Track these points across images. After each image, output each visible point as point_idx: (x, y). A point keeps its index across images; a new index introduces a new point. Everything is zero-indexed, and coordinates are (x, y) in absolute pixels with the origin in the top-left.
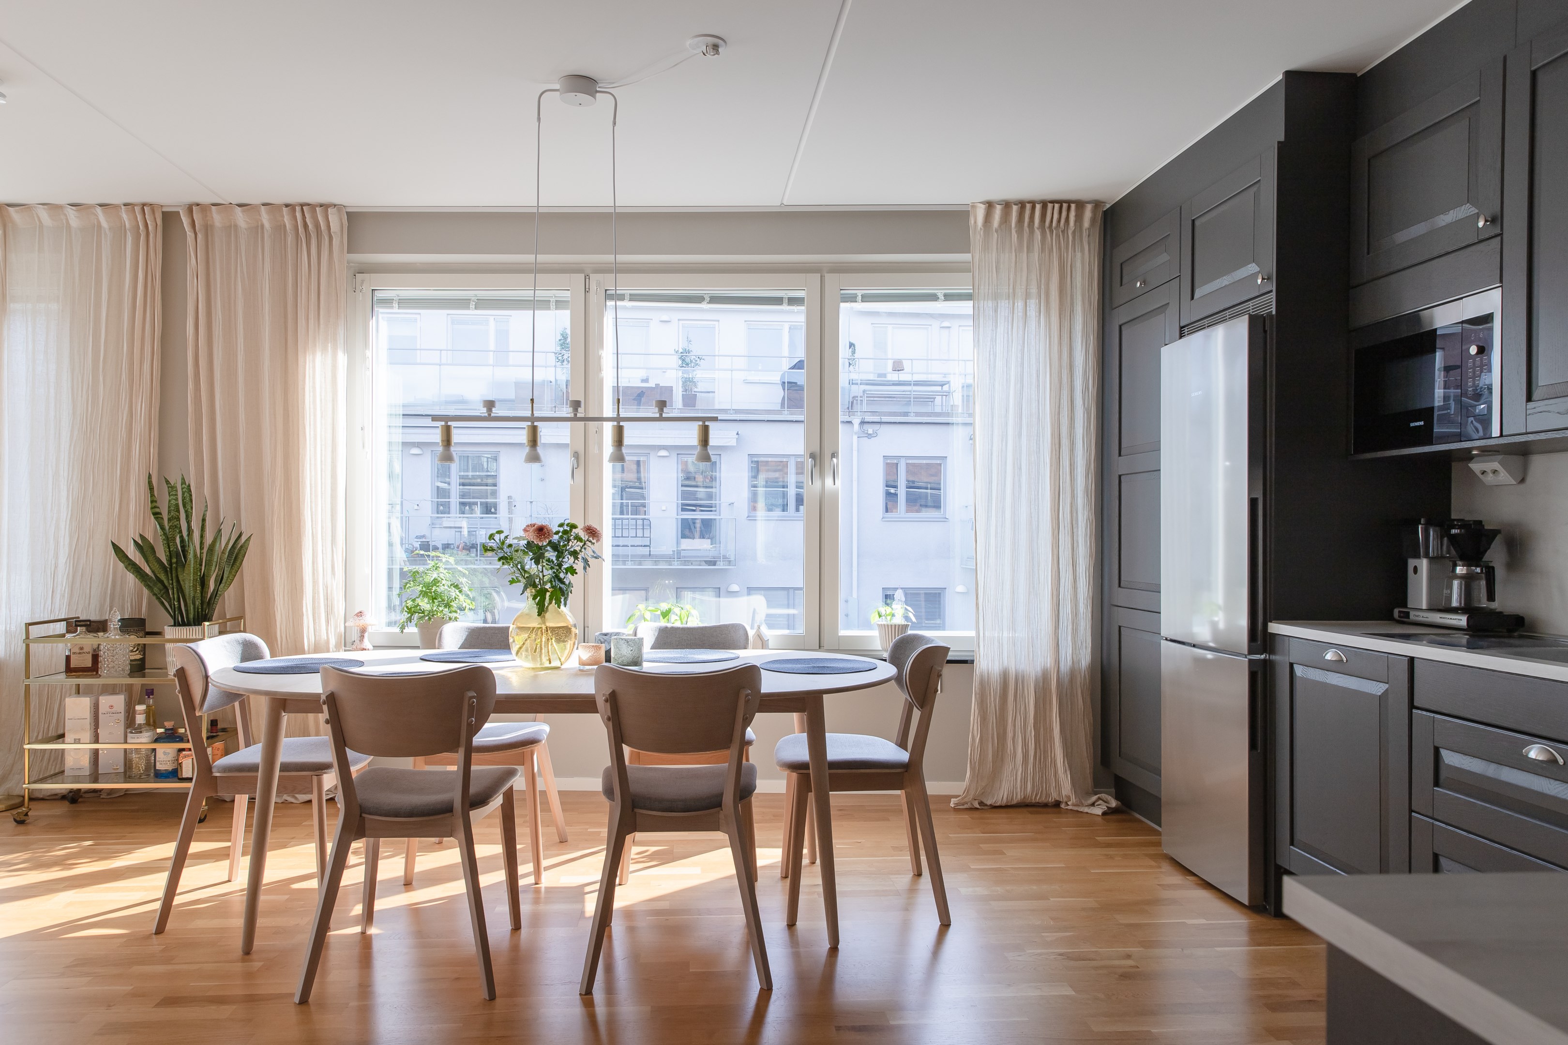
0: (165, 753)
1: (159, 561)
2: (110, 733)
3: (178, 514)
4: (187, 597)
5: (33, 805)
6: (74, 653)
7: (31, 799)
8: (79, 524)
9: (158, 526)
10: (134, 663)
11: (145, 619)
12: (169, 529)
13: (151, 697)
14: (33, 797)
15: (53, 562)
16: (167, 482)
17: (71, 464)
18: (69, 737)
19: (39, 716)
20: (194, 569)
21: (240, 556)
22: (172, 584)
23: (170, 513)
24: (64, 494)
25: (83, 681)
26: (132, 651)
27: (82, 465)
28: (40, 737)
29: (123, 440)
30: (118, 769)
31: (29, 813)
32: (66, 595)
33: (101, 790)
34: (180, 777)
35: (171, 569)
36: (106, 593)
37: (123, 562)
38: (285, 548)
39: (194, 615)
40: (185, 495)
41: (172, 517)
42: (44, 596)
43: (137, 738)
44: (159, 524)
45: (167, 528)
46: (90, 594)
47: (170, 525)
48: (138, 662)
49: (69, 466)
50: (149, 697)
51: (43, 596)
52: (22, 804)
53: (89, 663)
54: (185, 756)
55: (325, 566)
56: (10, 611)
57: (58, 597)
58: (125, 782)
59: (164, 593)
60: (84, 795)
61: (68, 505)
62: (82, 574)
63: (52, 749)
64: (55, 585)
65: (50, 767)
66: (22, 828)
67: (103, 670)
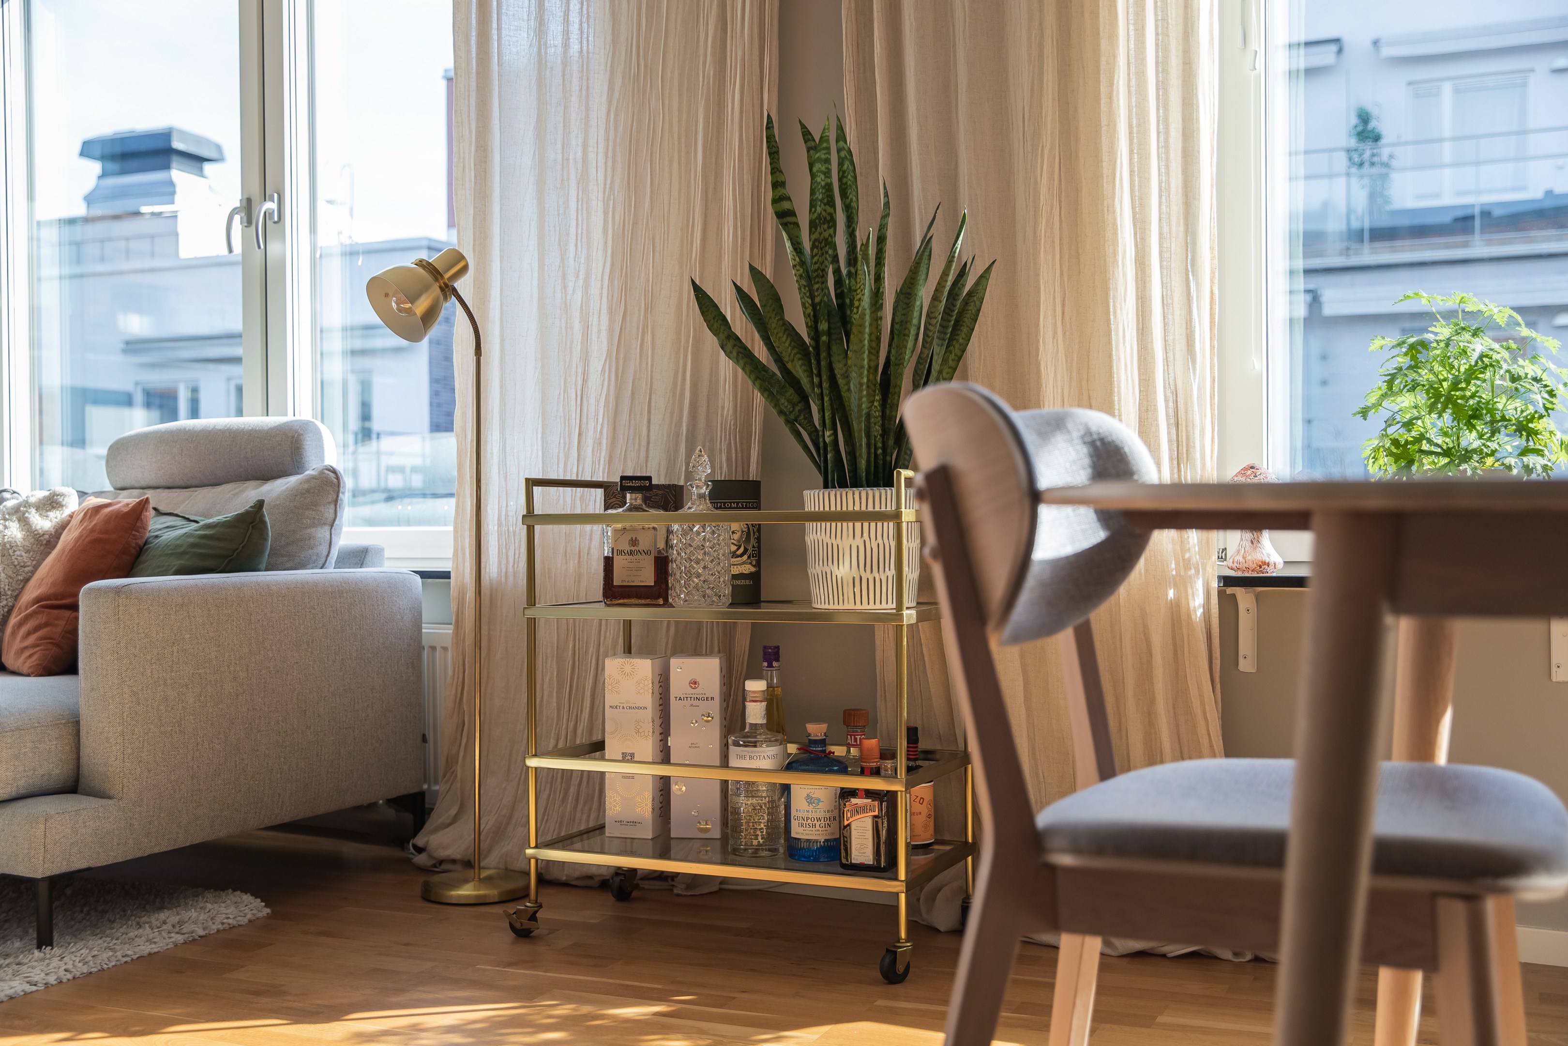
0: (810, 800)
1: (790, 330)
2: (693, 746)
3: (832, 210)
4: (854, 416)
5: (549, 897)
6: (621, 552)
7: (542, 880)
8: (626, 282)
9: (788, 244)
10: (738, 582)
11: (759, 482)
12: (812, 249)
13: (775, 664)
14: (548, 877)
15: (580, 370)
16: (807, 134)
17: (610, 154)
18: (612, 748)
19: (558, 703)
20: (870, 341)
21: (967, 320)
22: (820, 385)
23: (815, 207)
24: (598, 219)
25: (636, 614)
26: (734, 555)
27: (630, 152)
28: (561, 745)
29: (709, 82)
30: (707, 830)
31: (538, 915)
32: (604, 441)
33: (674, 876)
34: (844, 861)
35: (817, 348)
36: (678, 435)
37: (716, 333)
38: (1063, 305)
39: (868, 462)
40: (845, 167)
41: (819, 217)
42: (565, 444)
43: (751, 758)
44: (791, 238)
45: (807, 245)
46: (648, 436)
47: (814, 237)
48: (748, 582)
49: (607, 157)
50: (770, 665)
51: (562, 444)
52: (522, 894)
53: (647, 578)
54: (858, 810)
55: (1170, 338)
56: (506, 480)
57: (589, 443)
58: (724, 862)
59: (800, 411)
60: (643, 884)
61: (606, 243)
62: (633, 394)
63: (582, 771)
64: (584, 420)
65: (578, 815)
66: (524, 948)
67: (679, 594)
